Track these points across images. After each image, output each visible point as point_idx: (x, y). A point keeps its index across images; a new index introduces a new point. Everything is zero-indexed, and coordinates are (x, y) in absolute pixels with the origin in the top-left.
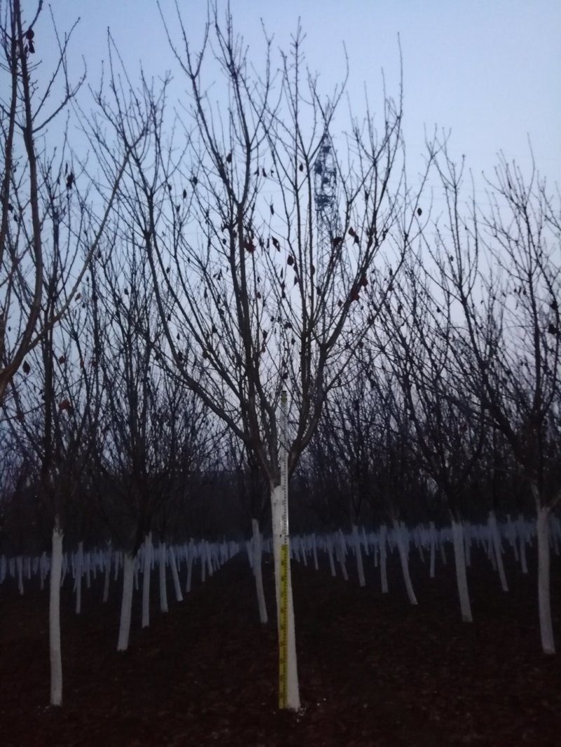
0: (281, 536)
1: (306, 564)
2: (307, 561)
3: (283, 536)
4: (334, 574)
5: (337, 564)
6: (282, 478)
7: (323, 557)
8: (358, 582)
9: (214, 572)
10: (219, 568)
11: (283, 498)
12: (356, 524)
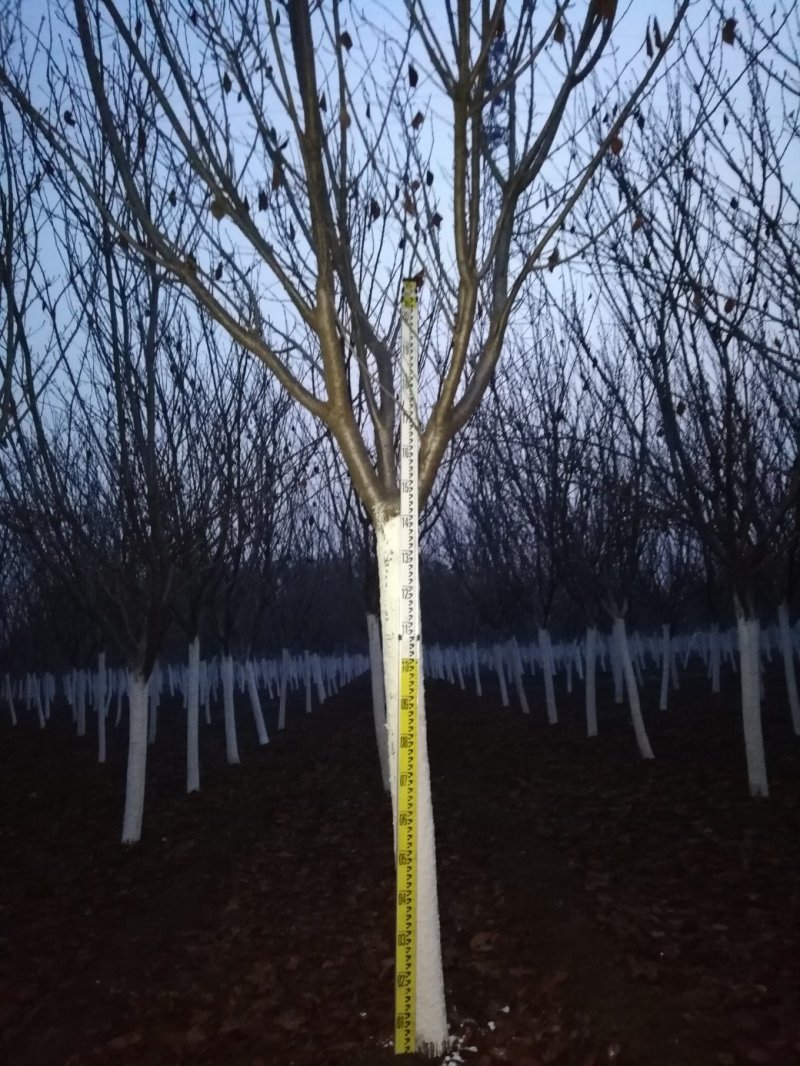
0: (400, 638)
1: (463, 687)
2: (465, 683)
3: (406, 637)
4: (506, 701)
5: (511, 687)
6: (405, 497)
7: (489, 677)
8: (546, 717)
9: (328, 699)
10: (336, 691)
11: (406, 547)
12: (544, 628)
